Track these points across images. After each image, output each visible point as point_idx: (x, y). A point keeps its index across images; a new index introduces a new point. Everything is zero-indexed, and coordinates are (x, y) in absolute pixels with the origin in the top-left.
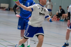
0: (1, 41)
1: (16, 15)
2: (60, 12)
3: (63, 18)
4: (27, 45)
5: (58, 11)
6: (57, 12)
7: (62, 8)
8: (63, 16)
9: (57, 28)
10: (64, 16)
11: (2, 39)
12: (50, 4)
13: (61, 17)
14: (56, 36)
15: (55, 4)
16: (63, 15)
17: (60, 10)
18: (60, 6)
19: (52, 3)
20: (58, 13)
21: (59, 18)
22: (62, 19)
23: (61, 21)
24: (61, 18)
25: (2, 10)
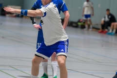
0: (9, 70)
1: (34, 24)
2: (107, 19)
3: (113, 30)
4: (53, 75)
5: (105, 18)
6: (103, 19)
7: (111, 12)
8: (112, 27)
9: (102, 46)
10: (115, 27)
11: (10, 66)
12: (88, 5)
13: (109, 28)
14: (100, 61)
15: (99, 6)
16: (113, 24)
17: (108, 16)
18: (108, 10)
19: (92, 4)
20: (104, 21)
21: (106, 30)
22: (111, 31)
23: (109, 34)
24: (109, 30)
25: (9, 17)
